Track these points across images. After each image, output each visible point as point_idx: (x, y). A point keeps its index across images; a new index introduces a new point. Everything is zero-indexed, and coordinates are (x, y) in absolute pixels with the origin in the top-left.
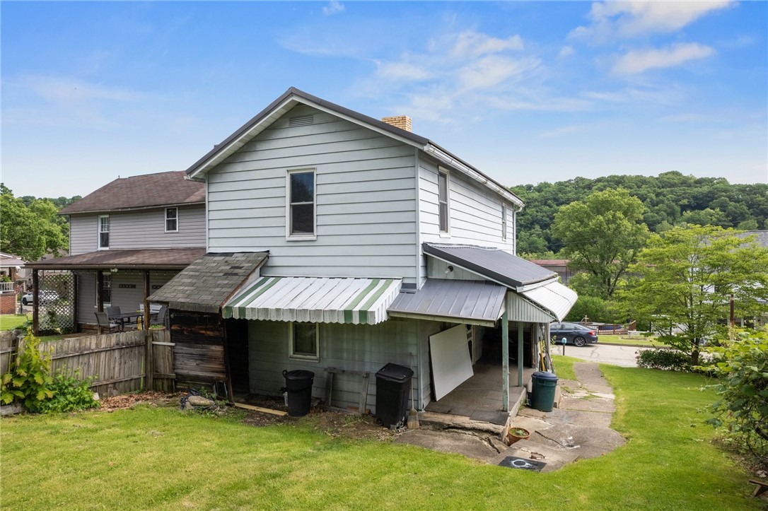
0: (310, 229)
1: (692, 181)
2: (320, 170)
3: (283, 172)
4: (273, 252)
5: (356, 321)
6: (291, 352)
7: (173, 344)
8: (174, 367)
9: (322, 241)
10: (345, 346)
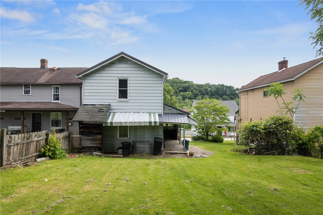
0: (126, 97)
1: (183, 82)
2: (130, 79)
3: (116, 78)
4: (112, 104)
5: (153, 124)
6: (118, 137)
7: (81, 136)
8: (80, 144)
9: (131, 101)
10: (138, 134)
